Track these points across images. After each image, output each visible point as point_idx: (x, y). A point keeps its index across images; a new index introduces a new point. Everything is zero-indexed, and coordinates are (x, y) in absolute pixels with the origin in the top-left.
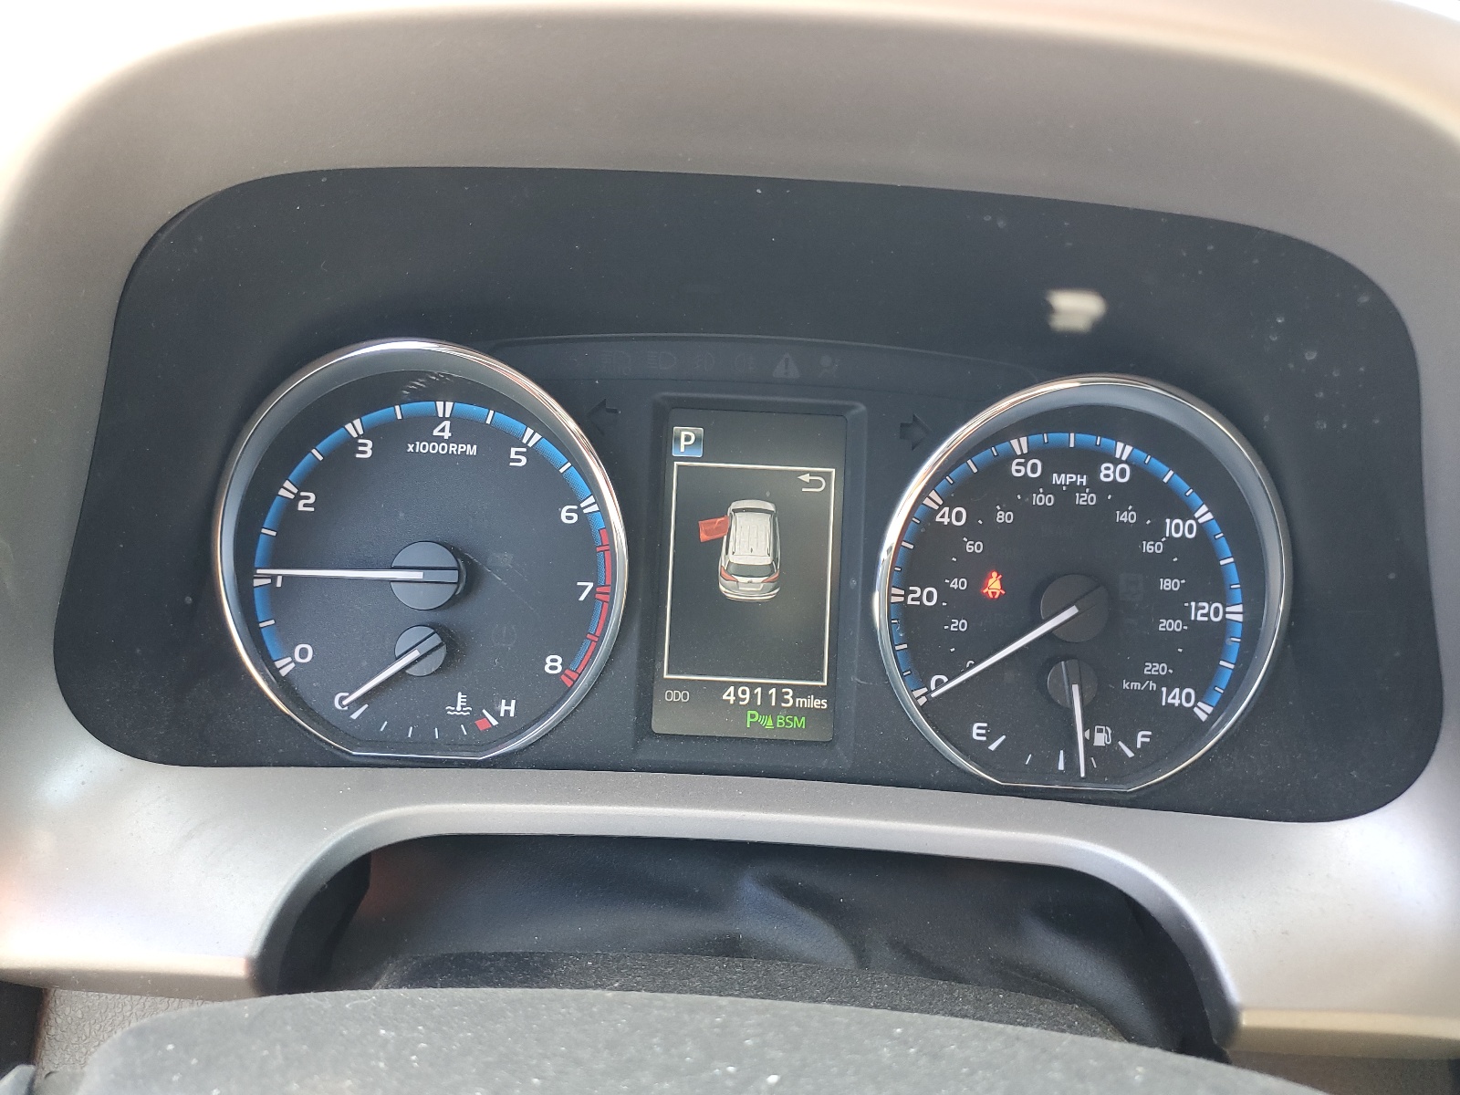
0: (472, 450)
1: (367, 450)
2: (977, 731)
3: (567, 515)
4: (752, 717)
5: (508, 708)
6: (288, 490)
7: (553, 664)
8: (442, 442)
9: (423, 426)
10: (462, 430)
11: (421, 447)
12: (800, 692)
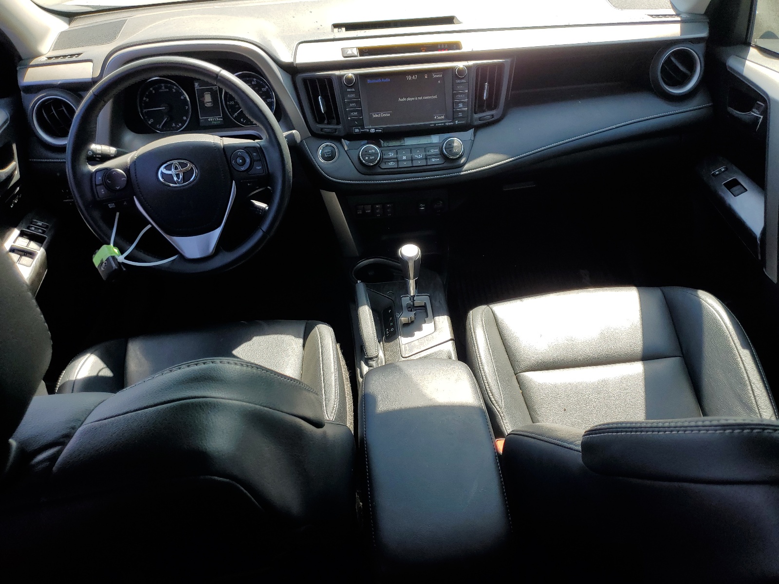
0: (168, 90)
1: (154, 92)
2: (242, 120)
3: (182, 98)
4: (213, 122)
5: (180, 125)
6: (144, 99)
7: (185, 118)
8: (163, 89)
9: (160, 87)
10: (166, 88)
11: (161, 90)
12: (219, 118)
